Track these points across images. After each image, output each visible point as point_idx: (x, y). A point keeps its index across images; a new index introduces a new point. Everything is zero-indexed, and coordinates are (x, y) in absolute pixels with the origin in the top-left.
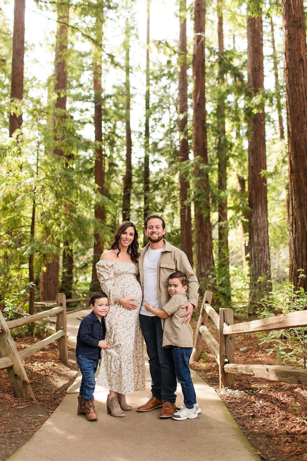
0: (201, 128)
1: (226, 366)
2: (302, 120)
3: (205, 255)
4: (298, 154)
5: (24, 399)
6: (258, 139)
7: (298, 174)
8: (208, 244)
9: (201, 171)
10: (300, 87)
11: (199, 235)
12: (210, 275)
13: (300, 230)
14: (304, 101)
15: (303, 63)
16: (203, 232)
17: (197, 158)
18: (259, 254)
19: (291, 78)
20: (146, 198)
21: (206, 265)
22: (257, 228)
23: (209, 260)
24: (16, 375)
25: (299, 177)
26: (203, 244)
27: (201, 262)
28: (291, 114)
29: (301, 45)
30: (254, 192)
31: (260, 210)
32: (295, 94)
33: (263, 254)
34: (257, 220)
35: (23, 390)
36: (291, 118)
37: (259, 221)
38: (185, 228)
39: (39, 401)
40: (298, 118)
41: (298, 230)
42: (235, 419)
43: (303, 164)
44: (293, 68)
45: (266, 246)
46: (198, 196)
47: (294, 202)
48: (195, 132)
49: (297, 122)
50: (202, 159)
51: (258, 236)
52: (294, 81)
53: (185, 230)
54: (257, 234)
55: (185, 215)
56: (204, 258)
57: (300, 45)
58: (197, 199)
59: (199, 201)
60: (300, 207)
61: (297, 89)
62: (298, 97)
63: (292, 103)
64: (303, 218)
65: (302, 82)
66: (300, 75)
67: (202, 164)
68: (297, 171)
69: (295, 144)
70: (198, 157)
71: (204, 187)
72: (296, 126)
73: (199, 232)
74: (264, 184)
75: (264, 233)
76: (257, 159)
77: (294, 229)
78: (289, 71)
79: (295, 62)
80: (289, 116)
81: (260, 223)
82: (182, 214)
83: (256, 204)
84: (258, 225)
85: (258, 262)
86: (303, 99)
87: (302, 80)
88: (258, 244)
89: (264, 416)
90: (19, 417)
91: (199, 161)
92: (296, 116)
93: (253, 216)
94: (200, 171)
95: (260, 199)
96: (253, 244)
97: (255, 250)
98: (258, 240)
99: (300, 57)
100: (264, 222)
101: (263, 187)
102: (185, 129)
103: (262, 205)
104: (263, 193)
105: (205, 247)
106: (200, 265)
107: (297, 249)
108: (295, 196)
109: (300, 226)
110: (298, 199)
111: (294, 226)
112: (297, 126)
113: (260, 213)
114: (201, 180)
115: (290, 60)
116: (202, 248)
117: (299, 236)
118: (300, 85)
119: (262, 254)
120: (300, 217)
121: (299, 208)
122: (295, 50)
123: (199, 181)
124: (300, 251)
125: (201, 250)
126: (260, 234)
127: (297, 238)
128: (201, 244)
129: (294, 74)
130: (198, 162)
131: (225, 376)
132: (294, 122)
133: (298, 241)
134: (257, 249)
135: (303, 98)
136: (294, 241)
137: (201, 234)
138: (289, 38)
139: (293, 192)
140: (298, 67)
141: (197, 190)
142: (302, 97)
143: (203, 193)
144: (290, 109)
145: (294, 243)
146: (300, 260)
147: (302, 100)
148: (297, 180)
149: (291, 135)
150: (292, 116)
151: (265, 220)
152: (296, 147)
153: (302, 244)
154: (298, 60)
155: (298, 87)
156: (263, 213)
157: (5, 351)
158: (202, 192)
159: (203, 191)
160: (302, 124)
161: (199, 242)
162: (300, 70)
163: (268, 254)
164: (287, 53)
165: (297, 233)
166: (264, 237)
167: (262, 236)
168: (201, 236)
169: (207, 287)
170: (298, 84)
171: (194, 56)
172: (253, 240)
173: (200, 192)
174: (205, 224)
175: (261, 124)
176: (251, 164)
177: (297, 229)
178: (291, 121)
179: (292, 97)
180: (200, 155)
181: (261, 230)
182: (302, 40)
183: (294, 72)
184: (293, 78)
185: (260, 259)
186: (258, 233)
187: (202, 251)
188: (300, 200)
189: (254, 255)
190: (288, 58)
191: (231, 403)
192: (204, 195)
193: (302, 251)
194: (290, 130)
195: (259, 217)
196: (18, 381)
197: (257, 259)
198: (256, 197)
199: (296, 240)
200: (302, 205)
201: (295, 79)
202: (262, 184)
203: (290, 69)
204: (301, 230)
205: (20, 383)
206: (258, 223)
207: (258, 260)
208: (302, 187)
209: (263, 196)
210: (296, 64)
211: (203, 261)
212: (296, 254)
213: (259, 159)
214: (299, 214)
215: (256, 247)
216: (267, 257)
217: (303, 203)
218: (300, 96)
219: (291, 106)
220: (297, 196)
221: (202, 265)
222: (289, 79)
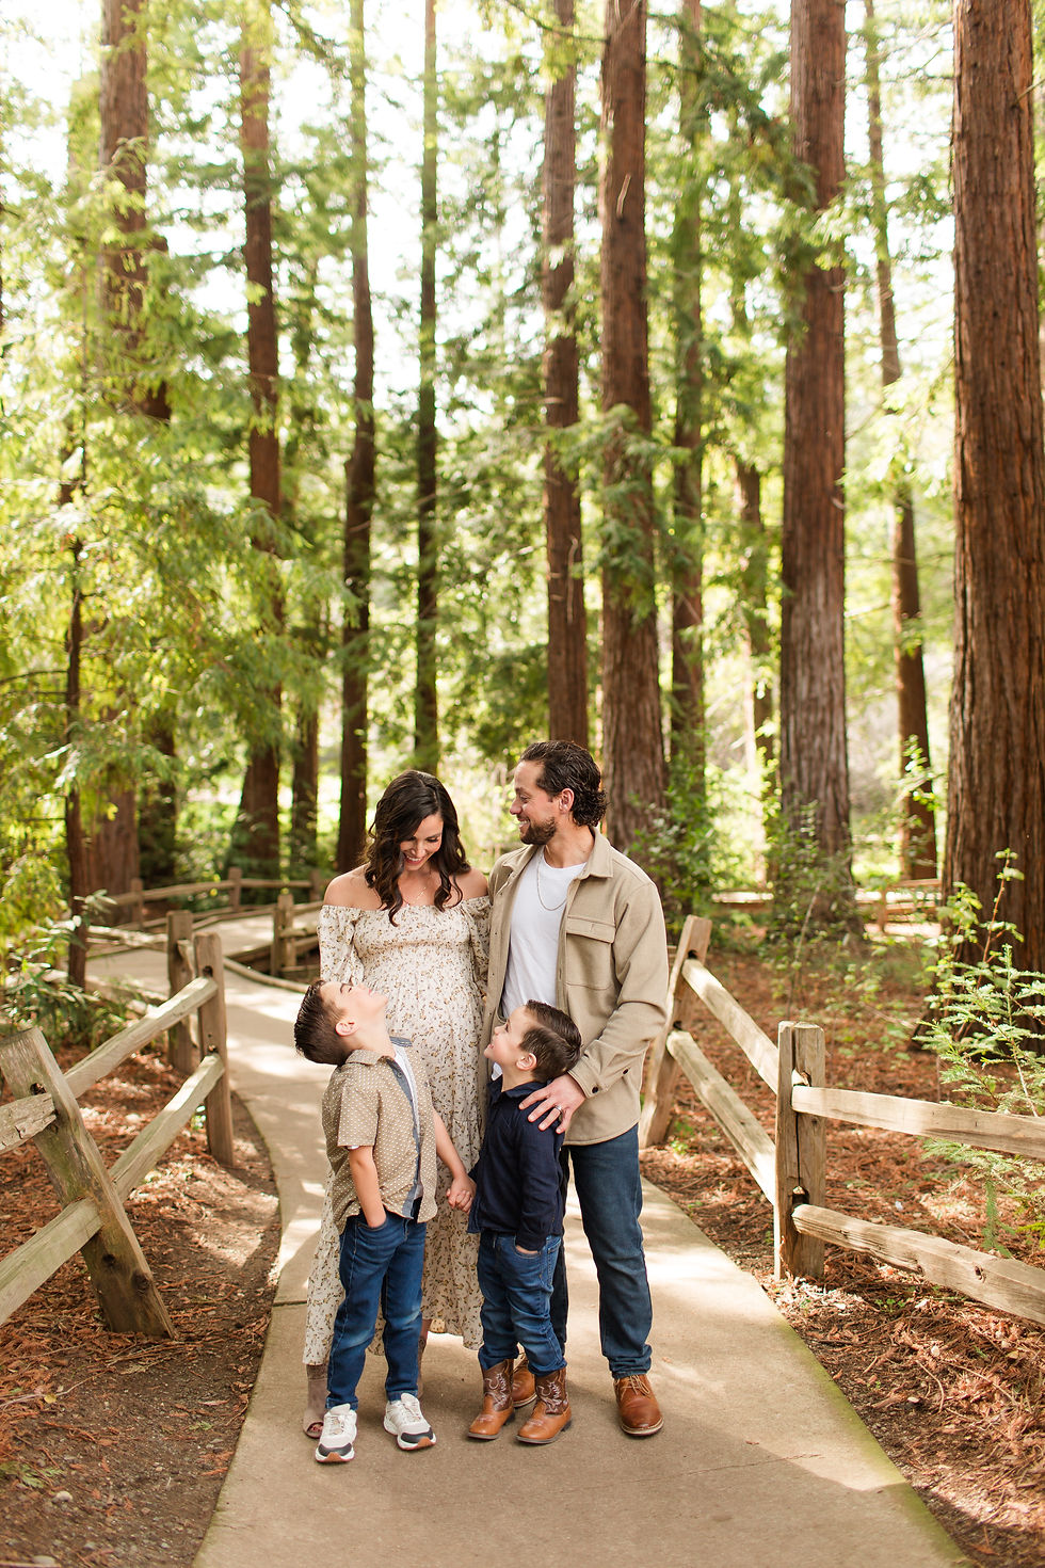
0: (628, 306)
1: (800, 1211)
2: (1009, 322)
3: (636, 743)
4: (992, 441)
5: (140, 1334)
6: (821, 347)
7: (990, 510)
8: (648, 708)
9: (632, 462)
10: (1006, 207)
11: (617, 677)
12: (661, 816)
13: (987, 700)
14: (1017, 256)
15: (1019, 119)
16: (631, 666)
17: (616, 416)
18: (814, 738)
19: (976, 172)
20: (425, 538)
21: (639, 778)
22: (809, 653)
23: (649, 762)
24: (109, 1259)
25: (991, 519)
26: (632, 707)
27: (625, 768)
28: (971, 299)
29: (1016, 54)
30: (800, 530)
31: (821, 590)
32: (989, 230)
33: (827, 738)
34: (808, 625)
35: (137, 1305)
36: (972, 313)
37: (815, 629)
38: (563, 644)
39: (189, 1340)
40: (995, 314)
41: (982, 699)
42: (863, 1417)
43: (1006, 476)
44: (985, 136)
45: (838, 711)
46: (621, 549)
47: (969, 604)
48: (610, 318)
49: (992, 329)
50: (634, 418)
51: (812, 679)
52: (987, 183)
53: (564, 653)
54: (807, 670)
55: (565, 602)
56: (635, 754)
57: (1010, 52)
58: (616, 561)
59: (624, 566)
60: (992, 621)
61: (996, 210)
62: (999, 241)
63: (979, 260)
64: (1000, 661)
65: (1015, 188)
66: (1006, 161)
67: (633, 437)
68: (987, 499)
69: (982, 405)
70: (621, 409)
71: (641, 519)
72: (987, 345)
73: (618, 668)
74: (837, 502)
75: (833, 668)
76: (816, 416)
77: (967, 697)
78: (969, 146)
79: (991, 112)
80: (965, 307)
81: (819, 634)
82: (556, 597)
83: (809, 570)
84: (811, 641)
85: (810, 766)
86: (1015, 249)
87: (1015, 178)
88: (812, 704)
89: (957, 1408)
90: (143, 1412)
91: (623, 424)
92: (988, 307)
93: (797, 609)
94: (626, 462)
95: (821, 554)
96: (793, 706)
97: (801, 724)
98: (810, 691)
99: (1011, 95)
100: (832, 631)
101: (833, 512)
102: (568, 300)
103: (826, 575)
104: (831, 534)
105: (638, 717)
106: (622, 776)
107: (976, 763)
108: (976, 585)
109: (987, 688)
110: (984, 594)
111: (968, 686)
112: (991, 342)
113: (821, 600)
114: (632, 493)
115: (975, 105)
116: (627, 722)
117: (983, 718)
118: (1007, 199)
119: (822, 737)
120: (990, 656)
121: (988, 625)
122: (993, 69)
123: (622, 494)
124: (984, 769)
125: (623, 729)
126: (817, 673)
127: (978, 725)
128: (623, 707)
129: (989, 157)
130: (621, 430)
131: (795, 1242)
132: (982, 329)
133: (979, 735)
134: (807, 722)
135: (1015, 243)
136: (967, 735)
137: (625, 673)
138: (976, 25)
139: (969, 569)
140: (1001, 133)
141: (618, 530)
142: (1011, 240)
143: (638, 539)
144: (969, 281)
145: (967, 742)
146: (984, 799)
147: (1010, 252)
148: (985, 531)
149: (969, 375)
150: (977, 309)
151: (834, 626)
152: (983, 415)
153: (991, 745)
154: (1001, 107)
155: (1000, 205)
156: (831, 601)
158: (633, 535)
159: (639, 532)
160: (1008, 339)
161: (619, 701)
162: (1007, 145)
163: (841, 738)
164: (964, 79)
165: (976, 709)
166: (830, 682)
167: (826, 678)
168: (625, 681)
169: (652, 860)
170: (998, 195)
171: (608, 42)
172: (794, 690)
173: (627, 537)
174: (639, 638)
175: (831, 294)
176: (795, 432)
177: (977, 697)
178: (972, 323)
179: (976, 239)
180: (626, 402)
181: (822, 660)
182: (1019, 33)
183: (989, 150)
184: (983, 169)
185: (816, 755)
186: (811, 668)
187: (628, 730)
188: (990, 598)
189: (797, 740)
190: (966, 97)
191: (828, 1344)
192: (641, 544)
193: (992, 769)
194: (968, 357)
195: (818, 614)
196: (118, 1277)
197: (806, 754)
198: (808, 546)
199: (974, 732)
200: (996, 615)
201: (991, 177)
202: (830, 503)
203: (975, 137)
204: (993, 698)
205: (124, 1284)
206: (814, 637)
207: (810, 759)
208: (1001, 555)
209: (831, 544)
210: (994, 123)
211: (632, 762)
212: (970, 779)
213: (821, 415)
214: (985, 647)
215: (804, 715)
216: (838, 747)
217: (1001, 611)
218: (1005, 236)
219: (972, 272)
220: (982, 585)
221: (627, 778)
222: (969, 173)
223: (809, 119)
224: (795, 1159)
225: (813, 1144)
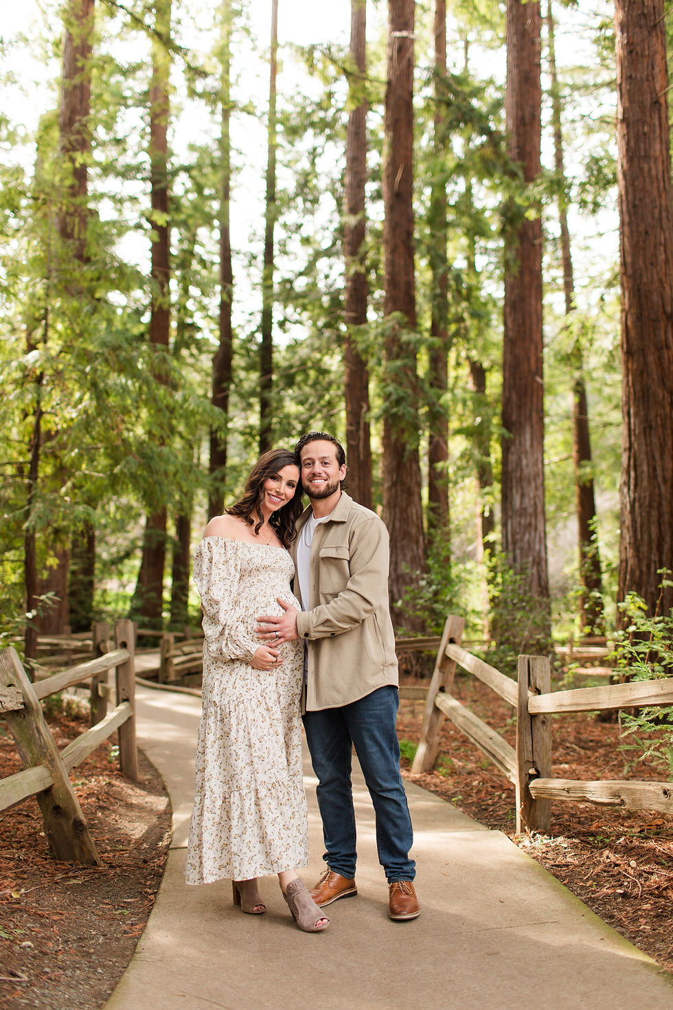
0: (402, 249)
1: (533, 784)
2: (655, 238)
3: (406, 534)
4: (646, 313)
5: (78, 862)
6: (527, 279)
7: (645, 358)
8: (414, 511)
9: (404, 347)
10: (652, 165)
11: (393, 490)
12: (423, 579)
13: (645, 483)
14: (660, 196)
15: (659, 110)
16: (403, 483)
17: (394, 318)
18: (524, 534)
19: (632, 144)
21: (408, 558)
22: (521, 478)
23: (415, 547)
24: (57, 809)
25: (646, 364)
26: (404, 511)
27: (399, 551)
28: (630, 224)
29: (657, 70)
30: (514, 397)
31: (528, 436)
32: (641, 179)
33: (533, 534)
34: (520, 459)
35: (75, 841)
36: (631, 232)
37: (524, 462)
38: (356, 473)
39: (111, 867)
40: (646, 233)
41: (642, 481)
42: (586, 903)
43: (655, 335)
44: (638, 120)
45: (540, 517)
46: (398, 402)
47: (632, 420)
48: (389, 257)
49: (644, 242)
50: (406, 319)
51: (523, 496)
52: (639, 149)
53: (357, 479)
54: (519, 489)
55: (358, 446)
56: (405, 542)
57: (653, 68)
58: (394, 410)
59: (400, 413)
60: (648, 431)
61: (646, 167)
62: (648, 186)
63: (635, 198)
64: (653, 457)
65: (658, 153)
66: (652, 136)
67: (405, 331)
68: (643, 351)
69: (639, 290)
70: (397, 314)
71: (411, 383)
72: (641, 252)
73: (394, 484)
74: (538, 379)
75: (536, 488)
76: (524, 323)
77: (632, 481)
78: (628, 127)
79: (642, 105)
80: (626, 229)
81: (527, 466)
82: (353, 443)
83: (520, 423)
84: (522, 470)
85: (521, 553)
86: (659, 192)
87: (657, 147)
88: (523, 512)
89: (651, 894)
90: (81, 904)
91: (399, 323)
92: (642, 228)
93: (513, 449)
94: (400, 347)
95: (528, 413)
96: (510, 513)
97: (516, 525)
98: (521, 503)
99: (654, 95)
100: (535, 464)
101: (535, 385)
102: (362, 250)
103: (532, 427)
104: (535, 399)
105: (408, 517)
106: (396, 557)
107: (638, 525)
108: (637, 407)
109: (645, 475)
110: (642, 413)
111: (632, 474)
112: (644, 249)
113: (528, 443)
114: (405, 366)
115: (631, 101)
116: (400, 521)
117: (643, 495)
118: (652, 160)
119: (530, 534)
120: (646, 453)
121: (645, 434)
122: (642, 79)
123: (399, 367)
124: (645, 528)
125: (397, 525)
126: (526, 491)
127: (639, 500)
128: (398, 510)
129: (641, 133)
130: (397, 327)
131: (531, 806)
132: (638, 242)
133: (640, 506)
134: (520, 524)
135: (658, 188)
136: (633, 507)
137: (399, 488)
138: (631, 52)
139: (632, 397)
140: (648, 118)
141: (396, 390)
142: (655, 185)
143: (409, 396)
144: (628, 212)
145: (632, 511)
146: (644, 549)
147: (655, 193)
148: (642, 372)
149: (630, 271)
150: (634, 229)
151: (537, 460)
152: (640, 297)
153: (649, 513)
154: (648, 103)
155: (648, 163)
156: (535, 444)
157: (32, 751)
158: (406, 393)
159: (410, 391)
160: (655, 247)
161: (395, 506)
162: (652, 126)
163: (542, 535)
164: (624, 85)
165: (638, 489)
166: (535, 497)
167: (532, 495)
168: (399, 493)
169: (418, 607)
170: (647, 157)
171: (389, 83)
172: (511, 503)
173: (402, 394)
174: (408, 465)
175: (534, 245)
176: (510, 334)
177: (639, 481)
178: (631, 237)
179: (633, 185)
180: (401, 310)
181: (529, 483)
182: (658, 57)
183: (641, 129)
184: (637, 142)
185: (526, 546)
186: (522, 488)
187: (401, 526)
188: (646, 416)
189: (513, 536)
190: (626, 97)
191: (557, 866)
192: (410, 400)
193: (649, 529)
194: (629, 259)
195: (526, 452)
196: (63, 821)
197: (519, 545)
198: (519, 407)
199: (637, 505)
200: (650, 427)
201: (642, 146)
202: (534, 380)
203: (631, 121)
204: (649, 482)
205: (67, 827)
206: (524, 467)
207: (522, 549)
208: (653, 387)
209: (535, 406)
210: (643, 112)
211: (403, 548)
212: (635, 536)
213: (528, 323)
214: (644, 448)
215: (518, 519)
216: (540, 541)
217: (653, 424)
218: (652, 183)
219: (631, 206)
220: (641, 407)
221: (400, 557)
222: (628, 144)
223: (518, 135)
224: (530, 749)
225: (542, 738)
